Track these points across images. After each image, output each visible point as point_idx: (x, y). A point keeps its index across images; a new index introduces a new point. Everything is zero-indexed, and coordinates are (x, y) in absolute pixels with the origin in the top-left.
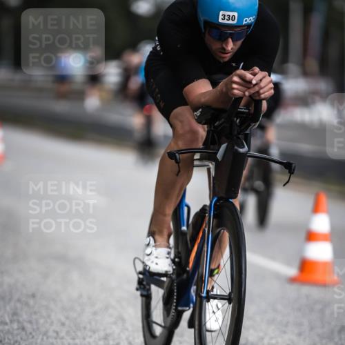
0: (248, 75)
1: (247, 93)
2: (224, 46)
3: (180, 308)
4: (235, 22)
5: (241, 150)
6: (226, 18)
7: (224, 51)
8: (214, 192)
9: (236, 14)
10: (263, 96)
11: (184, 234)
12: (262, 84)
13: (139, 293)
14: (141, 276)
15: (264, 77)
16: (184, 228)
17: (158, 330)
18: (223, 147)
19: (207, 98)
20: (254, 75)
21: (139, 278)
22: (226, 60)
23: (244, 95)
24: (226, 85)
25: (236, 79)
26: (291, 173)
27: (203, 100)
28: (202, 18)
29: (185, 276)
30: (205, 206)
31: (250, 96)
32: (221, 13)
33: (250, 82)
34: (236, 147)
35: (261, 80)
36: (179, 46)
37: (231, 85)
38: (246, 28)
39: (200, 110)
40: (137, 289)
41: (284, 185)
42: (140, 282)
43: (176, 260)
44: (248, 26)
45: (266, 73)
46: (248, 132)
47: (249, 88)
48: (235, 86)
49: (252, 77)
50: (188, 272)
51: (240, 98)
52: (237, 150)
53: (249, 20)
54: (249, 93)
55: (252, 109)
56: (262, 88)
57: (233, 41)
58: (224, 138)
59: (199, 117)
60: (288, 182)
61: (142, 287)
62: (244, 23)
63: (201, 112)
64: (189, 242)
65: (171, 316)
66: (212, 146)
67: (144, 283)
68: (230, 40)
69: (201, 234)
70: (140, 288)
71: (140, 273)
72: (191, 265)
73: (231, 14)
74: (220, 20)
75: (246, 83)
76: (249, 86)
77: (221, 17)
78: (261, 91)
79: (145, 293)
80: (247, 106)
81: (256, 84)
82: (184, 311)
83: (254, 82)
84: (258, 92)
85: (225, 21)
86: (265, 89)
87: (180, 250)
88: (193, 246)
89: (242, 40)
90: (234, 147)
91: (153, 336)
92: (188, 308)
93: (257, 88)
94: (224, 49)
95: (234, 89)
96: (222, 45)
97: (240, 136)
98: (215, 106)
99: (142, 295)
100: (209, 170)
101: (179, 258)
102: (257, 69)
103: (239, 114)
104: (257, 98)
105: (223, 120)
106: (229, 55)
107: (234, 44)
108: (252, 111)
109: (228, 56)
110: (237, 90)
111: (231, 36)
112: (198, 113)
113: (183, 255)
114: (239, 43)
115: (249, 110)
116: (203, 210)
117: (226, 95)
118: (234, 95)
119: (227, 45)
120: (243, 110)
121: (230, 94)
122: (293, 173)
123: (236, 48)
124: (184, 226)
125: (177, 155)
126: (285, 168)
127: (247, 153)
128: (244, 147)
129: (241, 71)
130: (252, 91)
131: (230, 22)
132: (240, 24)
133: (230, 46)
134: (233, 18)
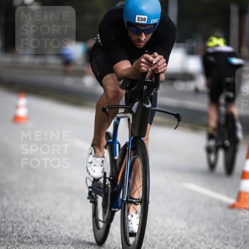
0: (150, 58)
1: (150, 69)
3: (113, 209)
4: (146, 22)
5: (148, 106)
6: (140, 19)
7: (140, 41)
9: (146, 17)
10: (160, 71)
11: (116, 161)
12: (159, 64)
13: (89, 201)
14: (90, 190)
15: (161, 59)
16: (116, 158)
17: (101, 225)
18: (136, 104)
19: (126, 72)
20: (155, 57)
21: (89, 191)
23: (148, 70)
25: (143, 60)
26: (179, 120)
27: (124, 74)
28: (126, 20)
29: (116, 189)
30: (127, 143)
32: (137, 16)
33: (152, 62)
34: (144, 104)
35: (158, 61)
37: (140, 64)
38: (153, 26)
39: (122, 80)
40: (88, 198)
41: (175, 128)
42: (90, 193)
43: (111, 178)
44: (155, 25)
45: (162, 56)
46: (152, 94)
47: (151, 66)
48: (142, 65)
49: (153, 59)
50: (118, 186)
51: (146, 73)
52: (144, 106)
53: (155, 21)
54: (151, 69)
55: (154, 79)
56: (159, 66)
57: (145, 34)
58: (137, 99)
59: (122, 85)
60: (177, 126)
61: (91, 196)
62: (152, 23)
63: (123, 82)
64: (118, 166)
65: (107, 214)
67: (93, 194)
68: (143, 34)
71: (89, 187)
73: (143, 17)
74: (137, 21)
75: (150, 63)
76: (151, 65)
77: (137, 19)
78: (159, 68)
79: (93, 200)
80: (151, 77)
81: (156, 64)
82: (115, 211)
83: (154, 62)
84: (157, 68)
85: (140, 22)
86: (161, 67)
88: (120, 169)
90: (142, 104)
91: (98, 228)
92: (118, 209)
93: (156, 66)
94: (140, 40)
95: (142, 66)
96: (138, 37)
98: (131, 77)
99: (91, 202)
100: (129, 120)
101: (112, 177)
102: (156, 54)
103: (146, 83)
104: (156, 73)
105: (136, 87)
106: (143, 43)
107: (146, 37)
108: (154, 81)
110: (144, 68)
111: (144, 31)
112: (121, 82)
113: (115, 175)
114: (150, 36)
115: (152, 80)
116: (126, 145)
118: (142, 70)
120: (148, 80)
121: (140, 70)
123: (148, 39)
124: (116, 156)
125: (107, 109)
126: (176, 117)
127: (151, 107)
128: (149, 104)
129: (147, 55)
130: (153, 68)
131: (143, 22)
132: (149, 23)
133: (144, 38)
134: (145, 19)
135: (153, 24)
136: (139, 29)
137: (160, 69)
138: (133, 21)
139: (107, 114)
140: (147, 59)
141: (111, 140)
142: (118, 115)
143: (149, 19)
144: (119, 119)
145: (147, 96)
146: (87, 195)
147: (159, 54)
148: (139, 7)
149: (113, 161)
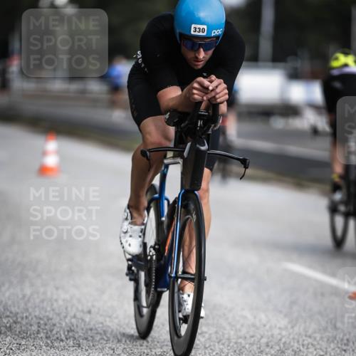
0: (206, 82)
1: (205, 98)
2: (197, 55)
3: (159, 289)
4: (205, 34)
5: (203, 148)
6: (198, 30)
7: (197, 59)
9: (205, 27)
10: (219, 100)
11: (162, 222)
12: (218, 90)
13: (128, 278)
14: (130, 263)
15: (220, 84)
16: (163, 219)
17: (145, 311)
18: (189, 144)
19: (174, 102)
20: (211, 82)
21: (129, 265)
22: (200, 67)
23: (203, 99)
25: (196, 85)
26: (246, 167)
28: (178, 31)
29: (162, 262)
30: (176, 198)
32: (193, 26)
33: (207, 88)
34: (198, 146)
35: (217, 87)
36: (158, 56)
37: (192, 90)
38: (215, 39)
40: (127, 275)
41: (241, 179)
42: (129, 268)
43: (156, 247)
44: (217, 37)
45: (222, 80)
46: (210, 132)
47: (207, 94)
48: (195, 91)
49: (209, 83)
50: (165, 257)
51: (200, 103)
52: (198, 148)
53: (218, 32)
54: (207, 97)
55: (211, 112)
56: (217, 94)
57: (204, 51)
58: (189, 138)
59: (168, 119)
60: (244, 175)
61: (131, 272)
62: (213, 35)
64: (166, 231)
65: (151, 295)
67: (133, 268)
68: (202, 50)
70: (129, 273)
71: (128, 260)
72: (166, 251)
73: (201, 27)
74: (192, 33)
75: (205, 89)
76: (206, 91)
77: (192, 29)
78: (217, 96)
79: (133, 277)
80: (207, 109)
81: (212, 90)
82: (163, 292)
83: (211, 88)
84: (214, 97)
85: (197, 33)
86: (221, 94)
89: (213, 50)
90: (196, 146)
91: (141, 315)
93: (213, 94)
94: (197, 58)
95: (194, 94)
96: (195, 54)
99: (131, 280)
101: (158, 245)
102: (213, 77)
103: (201, 117)
104: (214, 102)
105: (187, 122)
106: (202, 62)
107: (205, 54)
108: (211, 114)
109: (201, 64)
110: (197, 96)
111: (203, 46)
112: (167, 116)
114: (210, 52)
115: (209, 113)
116: (175, 202)
118: (194, 99)
120: (203, 113)
121: (191, 99)
122: (247, 168)
123: (208, 57)
124: (163, 216)
125: (148, 153)
126: (242, 163)
127: (208, 150)
128: (204, 145)
129: (200, 79)
130: (209, 96)
131: (201, 34)
133: (202, 55)
134: (203, 30)
135: (214, 37)
136: (196, 43)
137: (220, 98)
138: (187, 33)
140: (201, 84)
141: (157, 195)
142: (166, 161)
143: (210, 30)
144: (167, 166)
145: (202, 134)
146: (125, 270)
147: (218, 77)
148: (196, 13)
149: (159, 224)
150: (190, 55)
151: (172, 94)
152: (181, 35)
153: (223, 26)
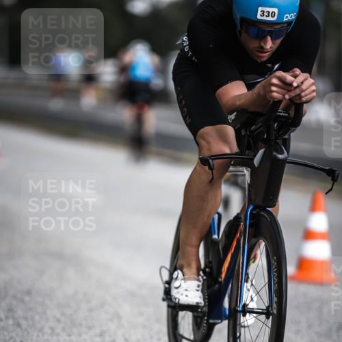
0: (288, 77)
1: (287, 97)
2: (262, 44)
3: (211, 321)
4: (275, 19)
5: (280, 156)
6: (266, 14)
7: (262, 50)
8: (249, 199)
9: (276, 10)
10: (304, 99)
11: (215, 243)
12: (304, 87)
14: (167, 286)
15: (306, 79)
16: (215, 237)
18: (261, 152)
19: (243, 101)
20: (296, 77)
21: (166, 288)
22: (264, 59)
23: (284, 98)
24: (264, 87)
25: (275, 81)
26: (334, 180)
27: (238, 103)
28: (238, 16)
29: (217, 286)
31: (290, 100)
32: (260, 9)
33: (291, 85)
34: (274, 153)
35: (302, 83)
36: (211, 46)
37: (270, 87)
38: (286, 25)
39: (235, 114)
40: (164, 300)
41: (326, 194)
42: (167, 292)
43: (207, 270)
44: (289, 23)
45: (308, 75)
47: (290, 91)
48: (274, 88)
49: (293, 79)
50: (220, 283)
51: (280, 102)
52: (275, 156)
53: (290, 17)
54: (289, 96)
55: (292, 113)
56: (303, 91)
57: (272, 39)
58: (260, 144)
60: (331, 190)
62: (285, 19)
63: (235, 115)
64: (221, 252)
66: (247, 152)
68: (269, 38)
69: (235, 244)
70: (167, 298)
71: (166, 282)
72: (223, 275)
73: (271, 10)
74: (259, 17)
75: (287, 86)
76: (289, 88)
77: (259, 13)
78: (303, 94)
79: (172, 304)
81: (298, 87)
82: (215, 324)
83: (295, 84)
84: (299, 95)
85: (265, 18)
86: (307, 92)
87: (210, 259)
88: (226, 256)
90: (272, 153)
92: (220, 321)
93: (298, 91)
94: (262, 48)
95: (272, 91)
96: (260, 43)
97: (278, 141)
98: (252, 109)
99: (168, 306)
101: (210, 268)
102: (298, 71)
104: (298, 102)
106: (268, 54)
107: (273, 43)
108: (292, 115)
109: (266, 56)
110: (276, 94)
111: (271, 33)
112: (232, 117)
113: (215, 265)
114: (278, 41)
115: (289, 114)
116: (238, 218)
117: (264, 98)
118: (273, 98)
119: (265, 43)
120: (281, 114)
122: (336, 181)
123: (275, 47)
124: (215, 234)
125: (210, 160)
126: (329, 175)
127: (287, 158)
128: (283, 153)
129: (280, 73)
130: (293, 94)
131: (270, 18)
132: (280, 21)
133: (269, 44)
134: (273, 14)
135: (286, 22)
136: (262, 30)
137: (306, 95)
139: (211, 168)
143: (281, 14)
145: (277, 138)
150: (253, 44)
151: (235, 91)
152: (243, 20)
153: (297, 10)
